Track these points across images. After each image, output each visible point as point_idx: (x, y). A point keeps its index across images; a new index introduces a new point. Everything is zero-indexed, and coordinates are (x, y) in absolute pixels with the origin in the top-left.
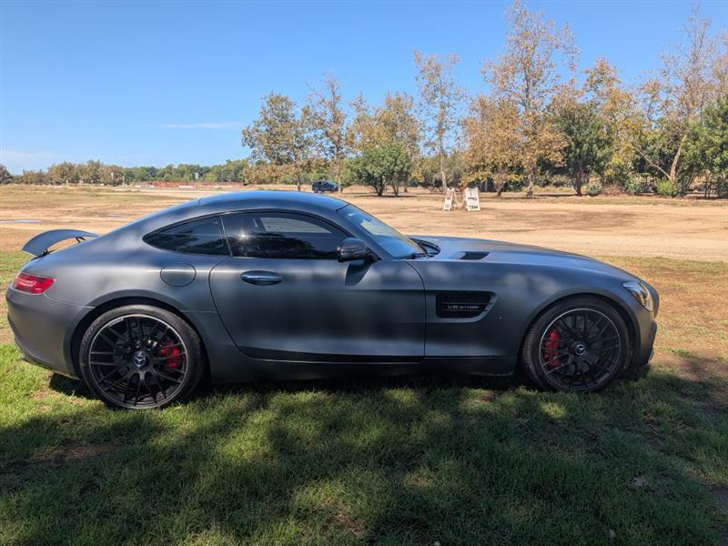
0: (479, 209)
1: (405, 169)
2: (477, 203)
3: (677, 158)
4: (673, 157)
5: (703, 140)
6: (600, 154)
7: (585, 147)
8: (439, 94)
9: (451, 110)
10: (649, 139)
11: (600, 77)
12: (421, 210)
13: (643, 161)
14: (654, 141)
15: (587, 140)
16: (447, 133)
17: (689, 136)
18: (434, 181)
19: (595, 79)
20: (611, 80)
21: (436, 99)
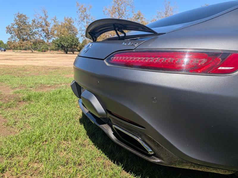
1: (77, 44)
8: (86, 18)
11: (139, 17)
19: (137, 17)
20: (142, 18)
21: (85, 20)
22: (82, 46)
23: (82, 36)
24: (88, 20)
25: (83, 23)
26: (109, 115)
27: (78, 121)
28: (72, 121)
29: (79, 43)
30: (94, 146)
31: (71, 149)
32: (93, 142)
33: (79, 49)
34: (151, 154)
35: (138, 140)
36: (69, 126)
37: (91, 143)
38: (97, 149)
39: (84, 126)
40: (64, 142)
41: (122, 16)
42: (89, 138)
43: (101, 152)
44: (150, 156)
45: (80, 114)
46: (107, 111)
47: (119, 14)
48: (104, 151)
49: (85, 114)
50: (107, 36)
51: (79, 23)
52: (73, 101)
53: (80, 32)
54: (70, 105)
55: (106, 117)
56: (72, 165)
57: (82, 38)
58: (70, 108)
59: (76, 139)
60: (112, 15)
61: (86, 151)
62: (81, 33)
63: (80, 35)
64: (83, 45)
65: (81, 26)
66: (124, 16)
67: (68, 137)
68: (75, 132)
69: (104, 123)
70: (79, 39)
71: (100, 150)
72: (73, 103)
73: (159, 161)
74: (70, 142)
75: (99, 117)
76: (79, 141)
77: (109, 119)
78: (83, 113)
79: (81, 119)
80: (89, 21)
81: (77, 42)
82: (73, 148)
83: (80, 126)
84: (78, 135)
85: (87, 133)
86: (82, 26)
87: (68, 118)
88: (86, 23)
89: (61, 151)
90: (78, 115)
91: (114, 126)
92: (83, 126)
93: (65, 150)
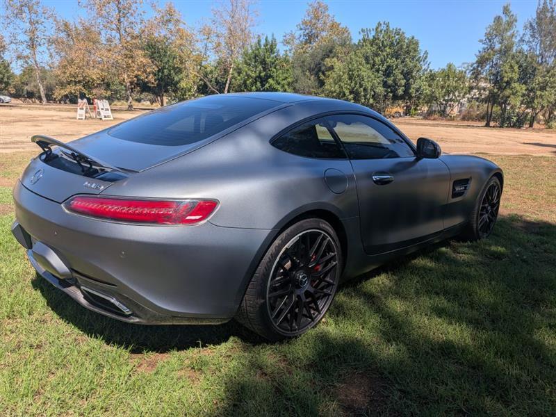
0: (112, 118)
1: (5, 80)
2: (109, 113)
3: (227, 85)
4: (225, 84)
5: (244, 73)
6: (176, 79)
7: (166, 72)
8: (26, 9)
9: (40, 27)
10: (209, 69)
11: (168, 17)
12: (54, 118)
13: (205, 86)
14: (211, 72)
15: (167, 66)
16: (39, 49)
17: (234, 70)
18: (25, 92)
19: (165, 18)
20: (178, 21)
21: (24, 15)
22: (23, 83)
23: (19, 57)
24: (34, 16)
25: (18, 21)
26: (75, 275)
27: (30, 284)
28: (19, 286)
29: (11, 76)
30: (61, 321)
31: (23, 328)
32: (59, 314)
33: (12, 92)
34: (128, 313)
35: (113, 301)
36: (13, 294)
37: (55, 315)
38: (66, 324)
39: (42, 292)
40: (9, 321)
41: (128, 15)
42: (52, 309)
43: (73, 327)
44: (127, 316)
45: (33, 271)
46: (72, 270)
47: (119, 8)
48: (76, 325)
49: (41, 274)
50: (91, 62)
51: (9, 21)
52: (14, 248)
53: (13, 46)
54: (9, 256)
55: (71, 277)
56: (28, 349)
57: (21, 62)
58: (10, 262)
59: (30, 314)
60: (101, 10)
61: (47, 328)
62: (17, 50)
63: (14, 55)
64: (24, 79)
65: (13, 31)
66: (132, 15)
67: (15, 313)
68: (26, 304)
69: (69, 285)
70: (11, 66)
71: (71, 324)
72: (15, 253)
73: (137, 320)
74: (19, 320)
75: (61, 278)
76: (36, 315)
77: (76, 279)
78: (37, 273)
79: (35, 280)
80: (36, 19)
81: (6, 75)
82: (25, 327)
83: (34, 292)
84: (32, 308)
85: (47, 303)
86: (18, 31)
87: (9, 281)
88: (28, 24)
89: (6, 334)
90: (28, 273)
91: (82, 287)
92: (39, 292)
93: (12, 332)
